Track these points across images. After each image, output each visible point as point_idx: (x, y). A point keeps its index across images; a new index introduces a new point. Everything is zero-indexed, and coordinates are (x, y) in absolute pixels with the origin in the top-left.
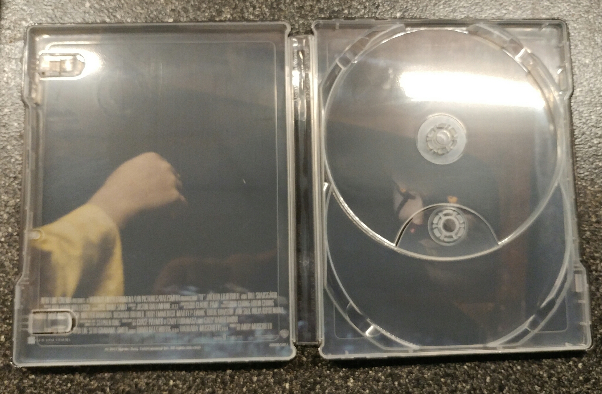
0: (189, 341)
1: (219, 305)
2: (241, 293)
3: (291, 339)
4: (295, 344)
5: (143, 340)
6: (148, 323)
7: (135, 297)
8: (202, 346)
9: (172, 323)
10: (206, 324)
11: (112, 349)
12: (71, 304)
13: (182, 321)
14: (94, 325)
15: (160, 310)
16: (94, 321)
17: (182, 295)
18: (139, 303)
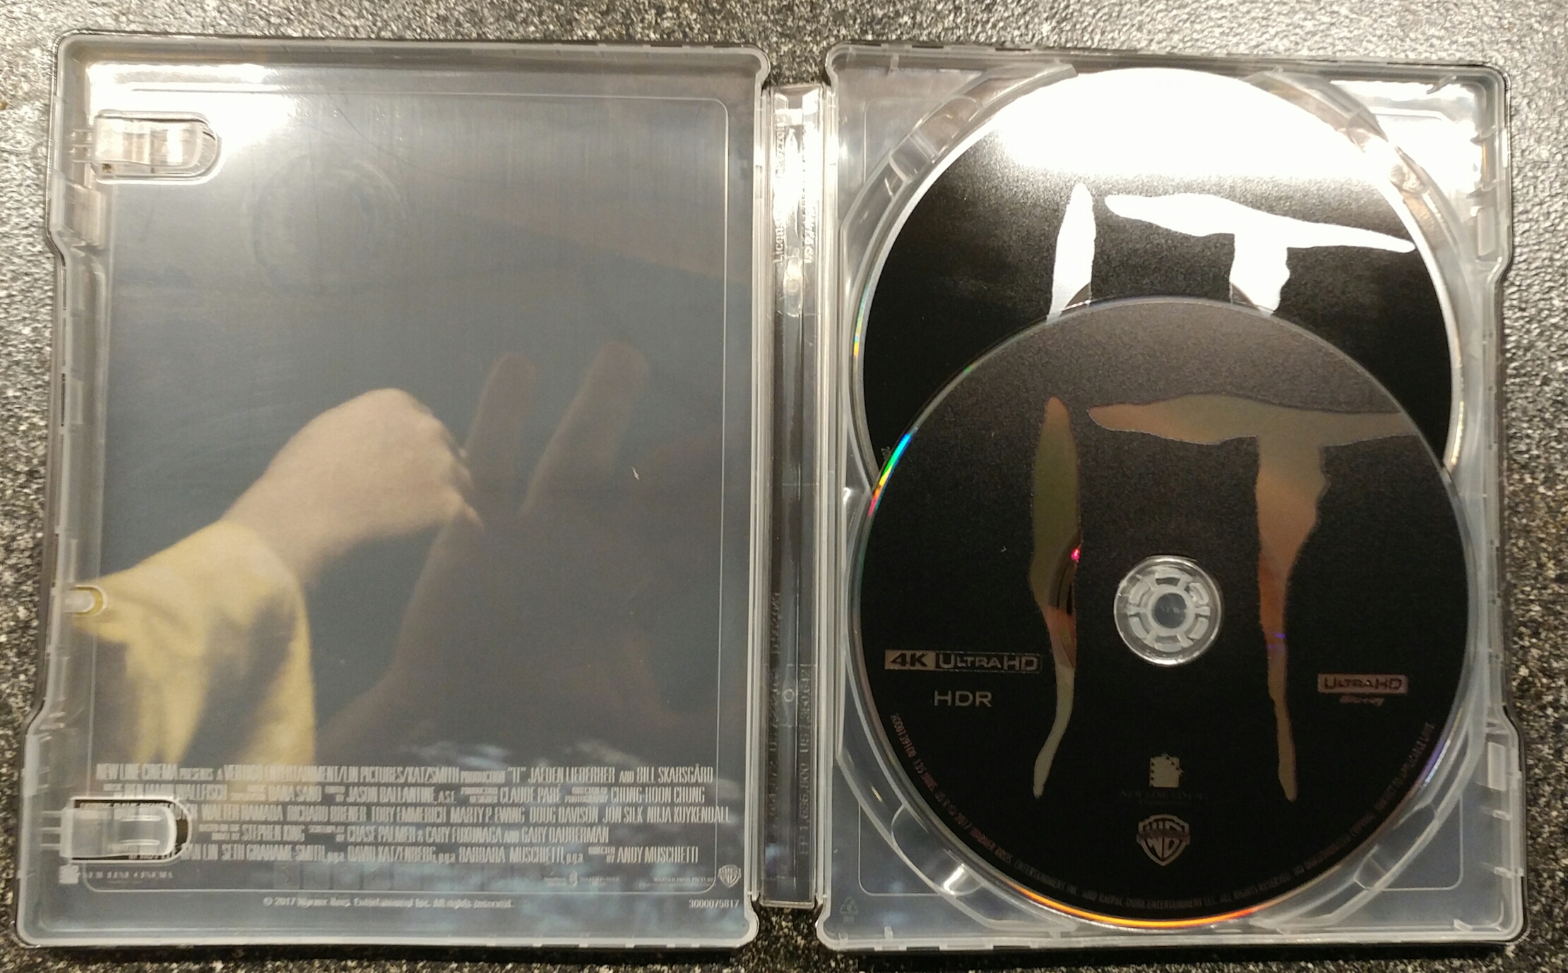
0: (482, 888)
1: (562, 799)
2: (620, 768)
3: (746, 892)
4: (756, 907)
5: (363, 880)
6: (376, 837)
7: (344, 768)
8: (517, 900)
9: (438, 841)
10: (526, 845)
11: (281, 901)
12: (175, 782)
13: (465, 835)
14: (235, 837)
15: (406, 805)
16: (236, 828)
17: (464, 768)
18: (354, 785)
